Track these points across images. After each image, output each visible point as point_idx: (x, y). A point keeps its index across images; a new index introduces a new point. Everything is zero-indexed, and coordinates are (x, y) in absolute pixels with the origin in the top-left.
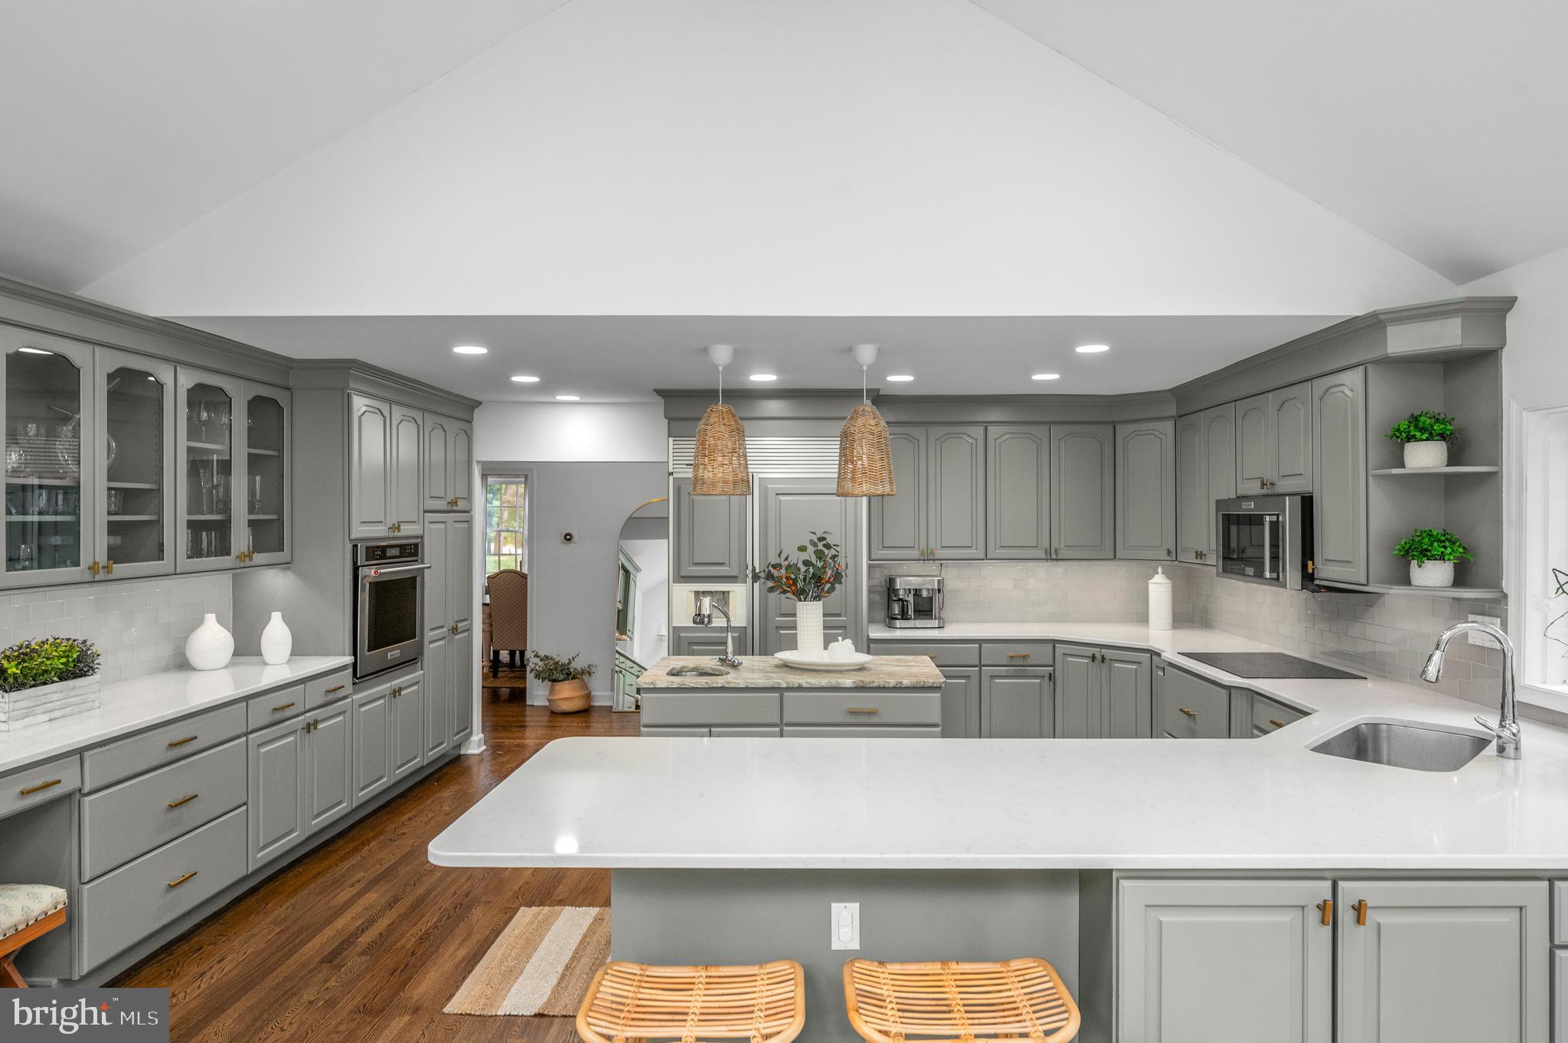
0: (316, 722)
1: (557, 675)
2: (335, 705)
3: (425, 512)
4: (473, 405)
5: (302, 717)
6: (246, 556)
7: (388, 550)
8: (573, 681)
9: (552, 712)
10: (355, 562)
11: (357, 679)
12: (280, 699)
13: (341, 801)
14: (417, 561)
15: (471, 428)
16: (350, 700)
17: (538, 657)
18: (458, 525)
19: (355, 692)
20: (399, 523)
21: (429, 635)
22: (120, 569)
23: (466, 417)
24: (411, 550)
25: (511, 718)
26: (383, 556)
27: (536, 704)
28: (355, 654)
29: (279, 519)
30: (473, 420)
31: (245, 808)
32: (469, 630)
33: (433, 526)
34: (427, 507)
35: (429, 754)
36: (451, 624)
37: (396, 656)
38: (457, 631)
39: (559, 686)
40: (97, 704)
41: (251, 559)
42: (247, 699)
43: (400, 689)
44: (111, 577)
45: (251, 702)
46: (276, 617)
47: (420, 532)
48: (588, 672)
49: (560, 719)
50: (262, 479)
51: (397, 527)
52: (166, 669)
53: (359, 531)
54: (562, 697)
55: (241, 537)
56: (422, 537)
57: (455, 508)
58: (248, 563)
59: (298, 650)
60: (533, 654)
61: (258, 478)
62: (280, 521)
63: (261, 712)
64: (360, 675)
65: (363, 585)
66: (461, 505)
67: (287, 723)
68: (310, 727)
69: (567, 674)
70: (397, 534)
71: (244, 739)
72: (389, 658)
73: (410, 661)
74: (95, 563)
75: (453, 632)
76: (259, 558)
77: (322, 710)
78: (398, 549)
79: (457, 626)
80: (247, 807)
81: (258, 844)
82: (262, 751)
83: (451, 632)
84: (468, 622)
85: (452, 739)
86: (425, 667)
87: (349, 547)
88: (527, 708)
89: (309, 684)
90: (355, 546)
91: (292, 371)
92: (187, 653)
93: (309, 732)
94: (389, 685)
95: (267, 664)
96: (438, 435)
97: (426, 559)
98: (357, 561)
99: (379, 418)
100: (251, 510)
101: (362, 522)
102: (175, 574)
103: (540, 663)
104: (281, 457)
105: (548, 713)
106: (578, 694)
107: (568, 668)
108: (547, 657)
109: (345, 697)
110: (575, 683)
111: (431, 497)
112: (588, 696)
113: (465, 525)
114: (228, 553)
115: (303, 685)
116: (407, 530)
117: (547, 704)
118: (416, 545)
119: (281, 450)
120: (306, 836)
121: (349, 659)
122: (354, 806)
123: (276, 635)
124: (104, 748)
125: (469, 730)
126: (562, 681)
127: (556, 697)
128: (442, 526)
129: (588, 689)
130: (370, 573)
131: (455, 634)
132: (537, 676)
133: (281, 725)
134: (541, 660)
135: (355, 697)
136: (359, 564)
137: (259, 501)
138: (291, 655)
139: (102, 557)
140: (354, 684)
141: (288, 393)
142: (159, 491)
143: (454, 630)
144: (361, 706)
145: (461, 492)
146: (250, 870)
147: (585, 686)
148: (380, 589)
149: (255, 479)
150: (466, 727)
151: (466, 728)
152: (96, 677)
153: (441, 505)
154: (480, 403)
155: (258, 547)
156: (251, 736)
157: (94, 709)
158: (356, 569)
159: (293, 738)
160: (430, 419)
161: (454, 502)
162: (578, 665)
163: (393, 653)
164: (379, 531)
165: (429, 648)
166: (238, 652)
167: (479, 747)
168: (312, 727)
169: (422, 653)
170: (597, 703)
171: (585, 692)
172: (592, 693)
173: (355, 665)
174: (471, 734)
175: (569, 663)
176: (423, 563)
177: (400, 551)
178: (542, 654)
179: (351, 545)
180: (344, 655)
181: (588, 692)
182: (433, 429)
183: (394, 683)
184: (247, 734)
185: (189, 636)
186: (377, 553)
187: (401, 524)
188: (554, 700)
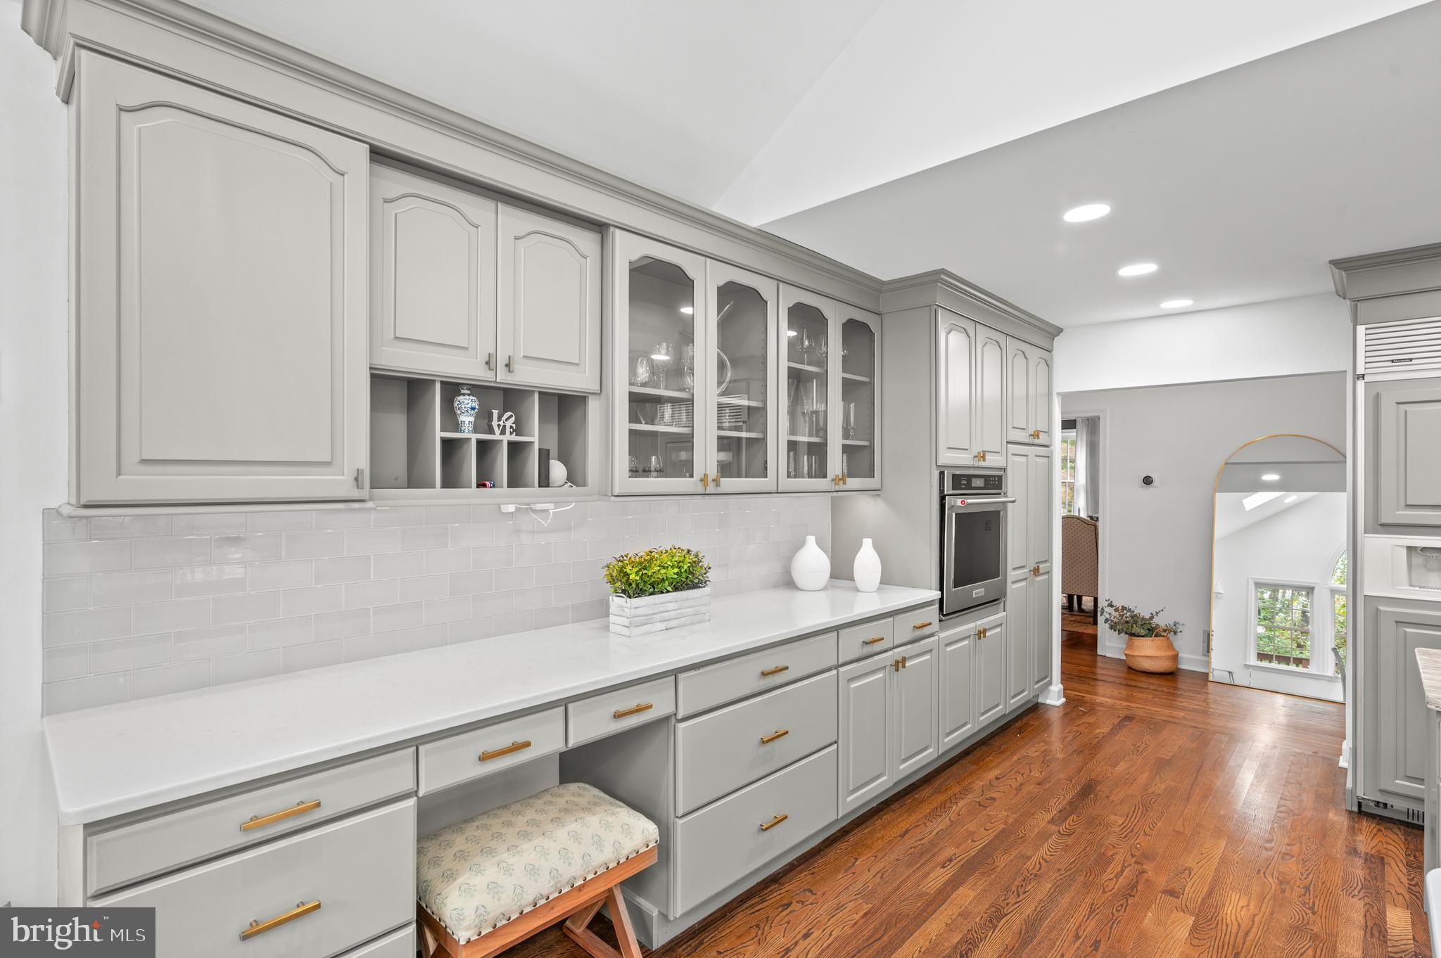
0: (904, 660)
1: (1136, 629)
2: (922, 642)
3: (1008, 442)
4: (1054, 332)
5: (890, 653)
6: (840, 480)
7: (973, 479)
8: (1156, 638)
9: (1130, 668)
10: (941, 491)
11: (944, 615)
12: (869, 631)
13: (927, 747)
14: (1000, 494)
15: (1052, 357)
16: (936, 638)
17: (1112, 606)
18: (1039, 460)
19: (942, 629)
20: (984, 452)
21: (1012, 575)
22: (728, 483)
23: (1047, 346)
24: (994, 482)
25: (1083, 667)
26: (969, 486)
27: (1108, 655)
28: (941, 589)
29: (870, 446)
30: (1053, 350)
31: (835, 747)
32: (1049, 572)
33: (1016, 459)
34: (1011, 438)
35: (1012, 702)
36: (1033, 565)
37: (981, 594)
38: (1038, 572)
39: (1138, 642)
40: (707, 617)
41: (845, 483)
42: (838, 628)
43: (985, 631)
44: (720, 490)
45: (841, 632)
46: (867, 543)
47: (1003, 464)
48: (1172, 630)
49: (1144, 679)
50: (855, 406)
51: (982, 456)
52: (776, 586)
53: (946, 458)
54: (1143, 654)
55: (836, 461)
56: (1005, 470)
57: (1036, 441)
58: (842, 487)
59: (887, 580)
60: (1107, 603)
61: (852, 406)
62: (871, 448)
63: (851, 644)
64: (947, 612)
65: (950, 516)
66: (1043, 439)
67: (877, 658)
68: (899, 664)
69: (1149, 629)
70: (982, 464)
71: (835, 672)
72: (974, 596)
73: (993, 601)
74: (705, 475)
75: (1034, 574)
76: (853, 483)
77: (909, 646)
78: (983, 480)
79: (1038, 567)
80: (838, 746)
81: (848, 788)
82: (852, 686)
83: (1032, 573)
84: (1049, 564)
85: (1033, 687)
86: (1008, 608)
87: (936, 473)
88: (1098, 658)
89: (897, 617)
90: (942, 473)
91: (882, 295)
92: (792, 572)
93: (897, 670)
94: (972, 625)
95: (858, 591)
96: (1020, 360)
97: (1009, 493)
98: (943, 490)
99: (964, 336)
100: (846, 435)
101: (949, 448)
102: (777, 493)
103: (1114, 614)
104: (872, 383)
105: (1125, 669)
106: (1164, 654)
107: (1150, 624)
108: (1124, 608)
109: (932, 635)
110: (1159, 641)
111: (1014, 427)
112: (1175, 658)
113: (1046, 460)
114: (825, 476)
115: (892, 619)
116: (993, 461)
117: (1124, 658)
118: (1000, 477)
119: (872, 376)
120: (895, 781)
121: (936, 594)
122: (940, 753)
123: (867, 562)
124: (698, 672)
125: (1048, 679)
126: (1142, 636)
127: (1136, 653)
128: (1024, 459)
129: (1173, 649)
130: (957, 503)
131: (1036, 576)
132: (1112, 627)
133: (871, 660)
134: (1115, 610)
135: (942, 635)
136: (946, 493)
137: (853, 428)
138: (880, 583)
139: (713, 471)
140: (940, 621)
141: (878, 318)
142: (764, 409)
143: (1036, 571)
144: (948, 645)
145: (1042, 426)
146: (840, 816)
147: (1170, 646)
148: (966, 521)
149: (849, 407)
150: (1046, 676)
151: (1045, 678)
152: (707, 590)
153: (1022, 436)
154: (1060, 330)
155: (852, 472)
156: (842, 669)
157: (705, 621)
158: (942, 498)
159: (881, 675)
160: (1011, 345)
161: (1036, 435)
162: (1161, 621)
163: (978, 591)
164: (963, 460)
165: (1011, 588)
166: (834, 575)
167: (1059, 699)
168: (900, 665)
169: (1005, 595)
170: (1183, 666)
171: (1170, 653)
172: (1180, 655)
173: (941, 600)
174: (1050, 683)
175: (1152, 618)
176: (1007, 497)
177: (985, 481)
178: (1118, 604)
179: (938, 472)
180: (931, 589)
181: (1173, 653)
182: (1016, 355)
183: (978, 623)
184: (838, 667)
185: (793, 556)
186: (962, 482)
187: (987, 454)
188: (1133, 656)
